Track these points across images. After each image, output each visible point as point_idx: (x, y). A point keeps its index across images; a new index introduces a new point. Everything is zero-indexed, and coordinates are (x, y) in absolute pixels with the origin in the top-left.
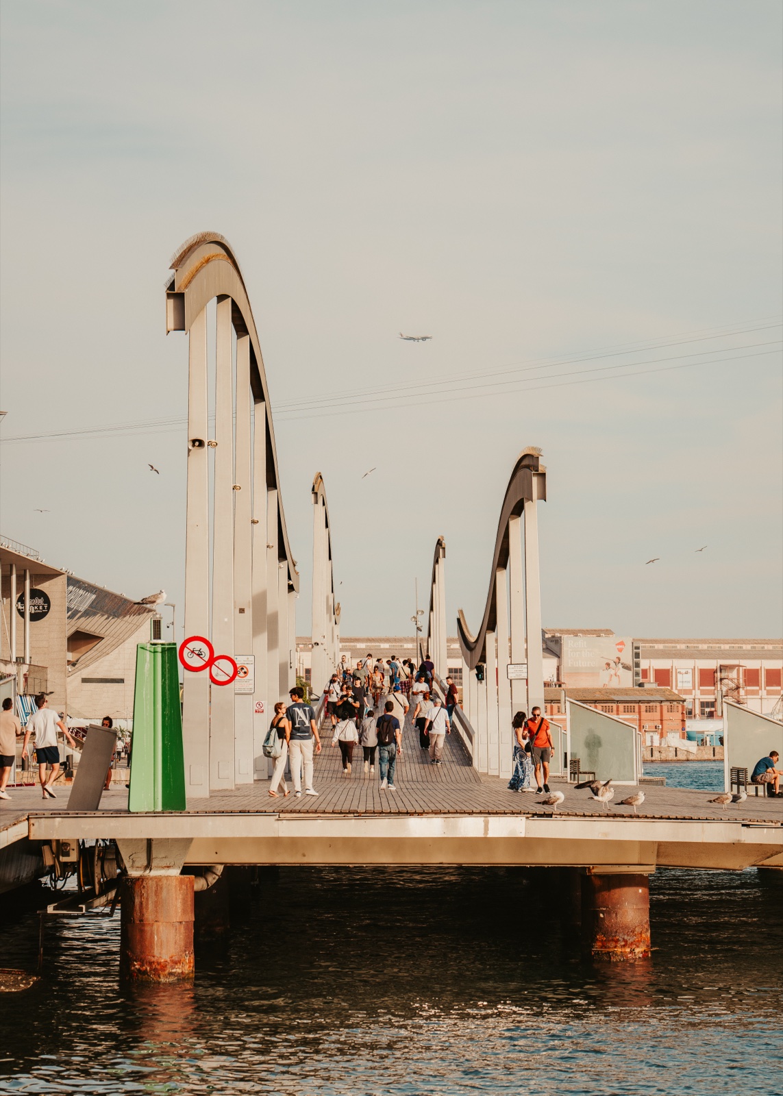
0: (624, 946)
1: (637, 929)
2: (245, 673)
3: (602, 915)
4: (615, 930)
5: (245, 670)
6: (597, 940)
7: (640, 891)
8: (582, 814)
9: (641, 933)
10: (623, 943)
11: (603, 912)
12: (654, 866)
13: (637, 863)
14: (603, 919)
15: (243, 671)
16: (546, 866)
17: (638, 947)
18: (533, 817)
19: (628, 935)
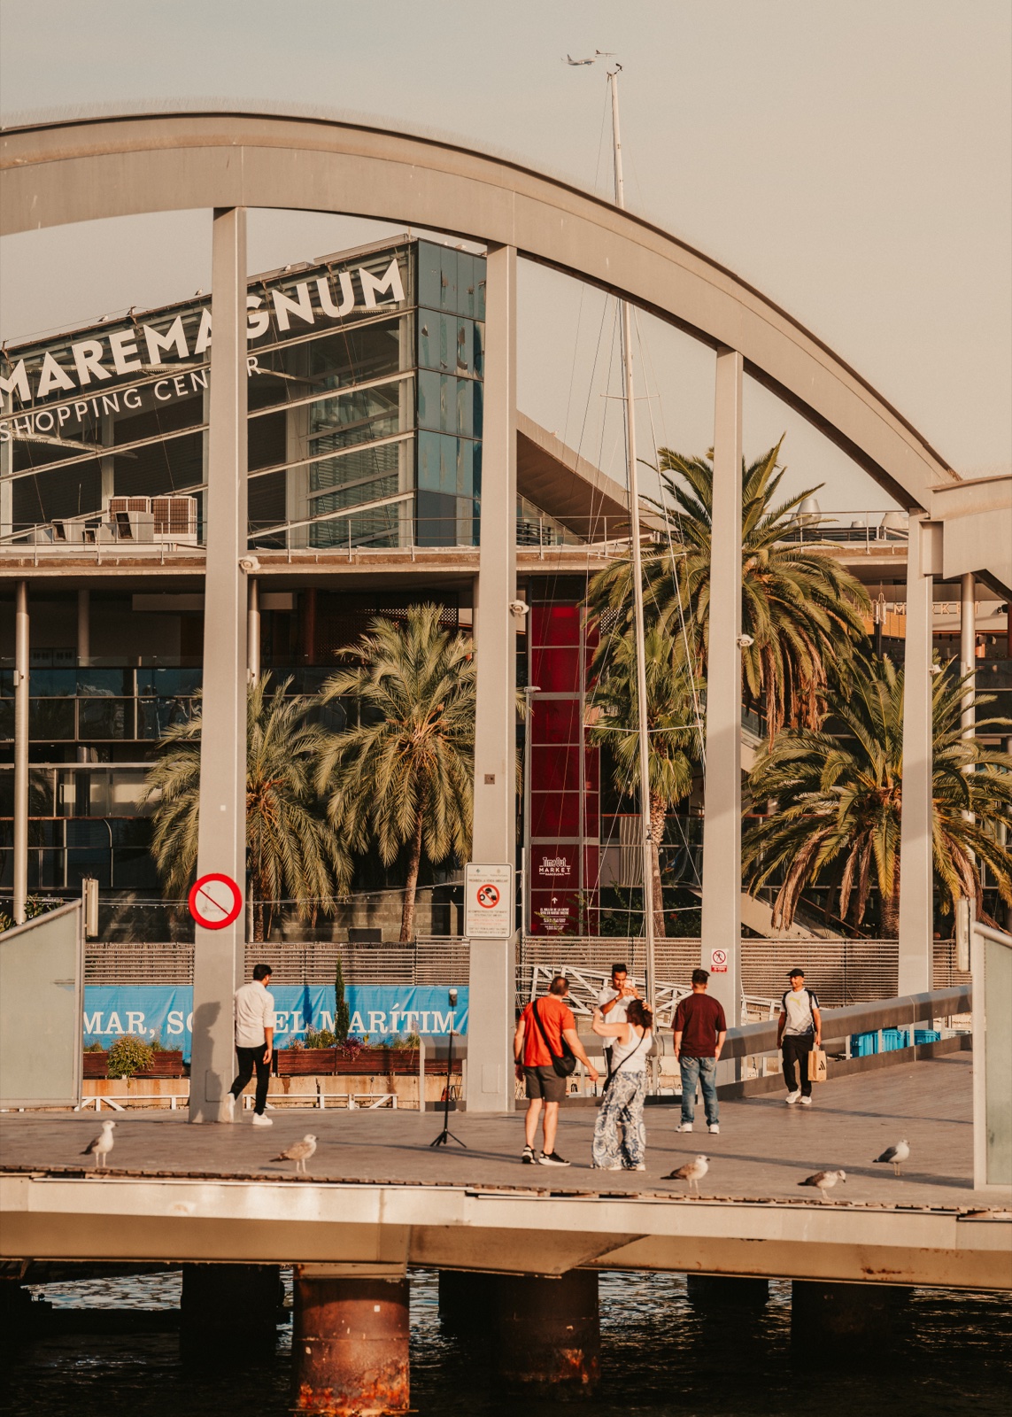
0: (341, 1404)
1: (367, 1376)
2: (494, 898)
3: (308, 1351)
4: (326, 1376)
5: (494, 893)
6: (301, 1393)
7: (377, 1308)
8: (140, 1173)
9: (375, 1383)
10: (338, 1400)
11: (310, 1344)
12: (402, 1266)
13: (374, 1258)
14: (310, 1356)
15: (490, 895)
16: (208, 1262)
17: (368, 1406)
18: (45, 1177)
19: (350, 1386)
